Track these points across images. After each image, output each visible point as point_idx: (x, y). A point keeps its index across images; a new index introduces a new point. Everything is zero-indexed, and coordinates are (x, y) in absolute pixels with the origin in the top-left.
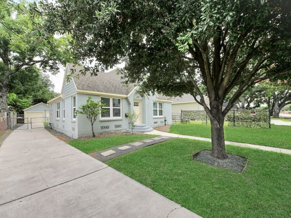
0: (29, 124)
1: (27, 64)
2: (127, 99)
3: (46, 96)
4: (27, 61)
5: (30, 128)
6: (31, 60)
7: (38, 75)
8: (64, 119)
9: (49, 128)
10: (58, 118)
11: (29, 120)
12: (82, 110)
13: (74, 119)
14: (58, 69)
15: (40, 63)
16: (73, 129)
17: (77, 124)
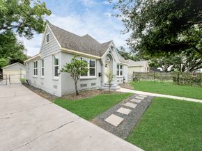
0: (8, 80)
1: (5, 28)
2: (100, 60)
3: (22, 57)
4: (5, 26)
5: (8, 83)
6: (8, 25)
7: (15, 39)
8: (43, 77)
9: (26, 84)
10: (36, 76)
11: (8, 77)
12: (66, 69)
13: (57, 78)
14: (32, 35)
15: (16, 29)
16: (55, 87)
17: (60, 82)
